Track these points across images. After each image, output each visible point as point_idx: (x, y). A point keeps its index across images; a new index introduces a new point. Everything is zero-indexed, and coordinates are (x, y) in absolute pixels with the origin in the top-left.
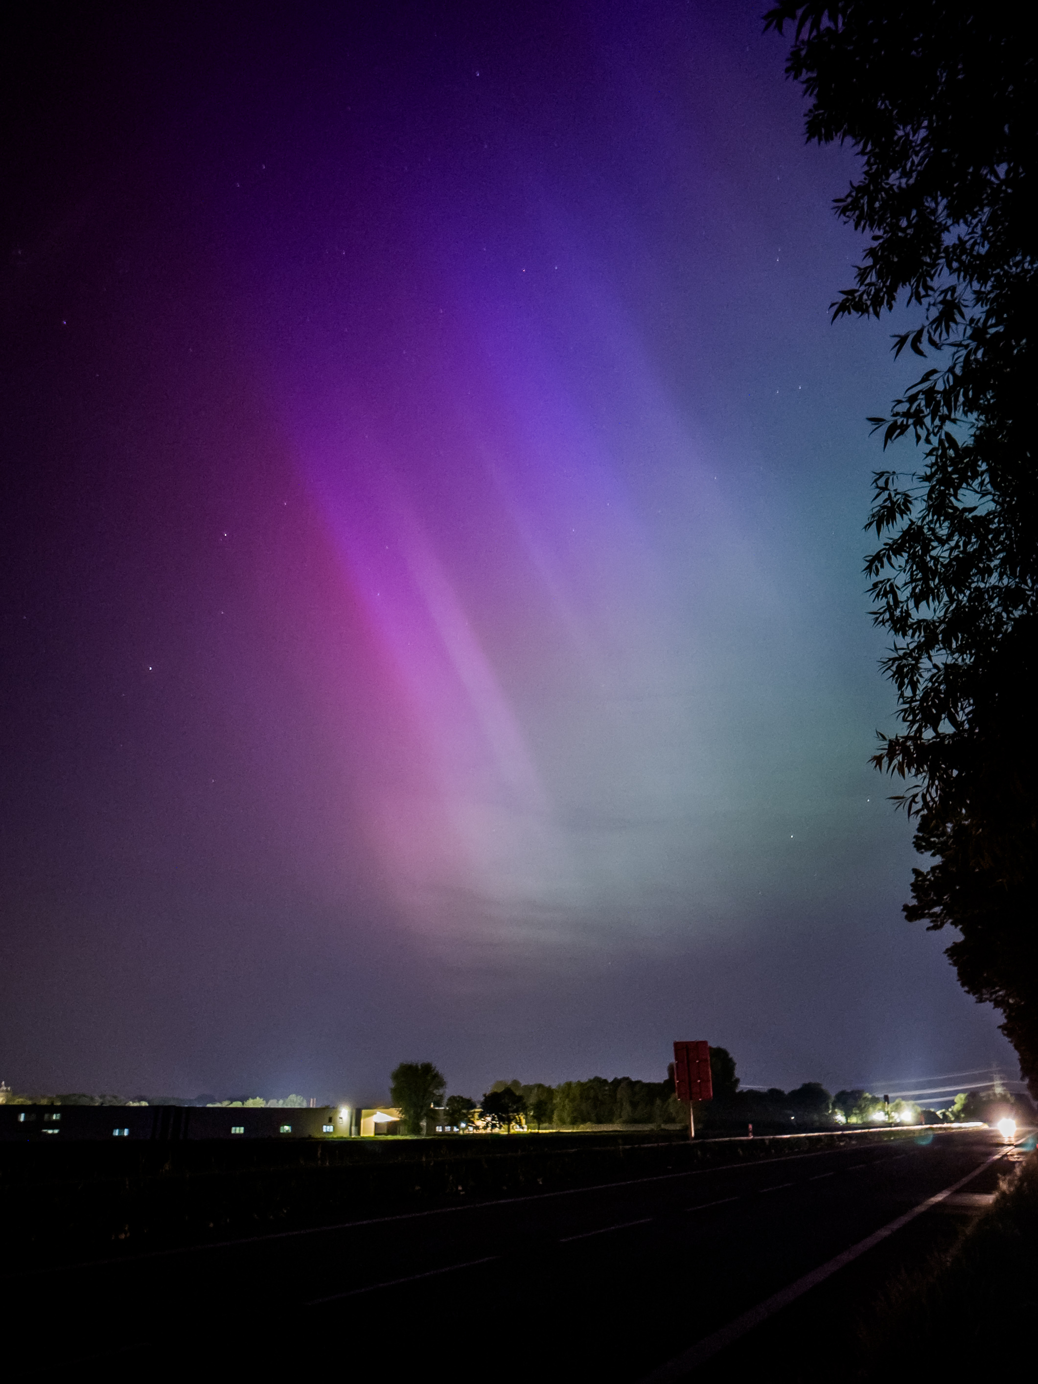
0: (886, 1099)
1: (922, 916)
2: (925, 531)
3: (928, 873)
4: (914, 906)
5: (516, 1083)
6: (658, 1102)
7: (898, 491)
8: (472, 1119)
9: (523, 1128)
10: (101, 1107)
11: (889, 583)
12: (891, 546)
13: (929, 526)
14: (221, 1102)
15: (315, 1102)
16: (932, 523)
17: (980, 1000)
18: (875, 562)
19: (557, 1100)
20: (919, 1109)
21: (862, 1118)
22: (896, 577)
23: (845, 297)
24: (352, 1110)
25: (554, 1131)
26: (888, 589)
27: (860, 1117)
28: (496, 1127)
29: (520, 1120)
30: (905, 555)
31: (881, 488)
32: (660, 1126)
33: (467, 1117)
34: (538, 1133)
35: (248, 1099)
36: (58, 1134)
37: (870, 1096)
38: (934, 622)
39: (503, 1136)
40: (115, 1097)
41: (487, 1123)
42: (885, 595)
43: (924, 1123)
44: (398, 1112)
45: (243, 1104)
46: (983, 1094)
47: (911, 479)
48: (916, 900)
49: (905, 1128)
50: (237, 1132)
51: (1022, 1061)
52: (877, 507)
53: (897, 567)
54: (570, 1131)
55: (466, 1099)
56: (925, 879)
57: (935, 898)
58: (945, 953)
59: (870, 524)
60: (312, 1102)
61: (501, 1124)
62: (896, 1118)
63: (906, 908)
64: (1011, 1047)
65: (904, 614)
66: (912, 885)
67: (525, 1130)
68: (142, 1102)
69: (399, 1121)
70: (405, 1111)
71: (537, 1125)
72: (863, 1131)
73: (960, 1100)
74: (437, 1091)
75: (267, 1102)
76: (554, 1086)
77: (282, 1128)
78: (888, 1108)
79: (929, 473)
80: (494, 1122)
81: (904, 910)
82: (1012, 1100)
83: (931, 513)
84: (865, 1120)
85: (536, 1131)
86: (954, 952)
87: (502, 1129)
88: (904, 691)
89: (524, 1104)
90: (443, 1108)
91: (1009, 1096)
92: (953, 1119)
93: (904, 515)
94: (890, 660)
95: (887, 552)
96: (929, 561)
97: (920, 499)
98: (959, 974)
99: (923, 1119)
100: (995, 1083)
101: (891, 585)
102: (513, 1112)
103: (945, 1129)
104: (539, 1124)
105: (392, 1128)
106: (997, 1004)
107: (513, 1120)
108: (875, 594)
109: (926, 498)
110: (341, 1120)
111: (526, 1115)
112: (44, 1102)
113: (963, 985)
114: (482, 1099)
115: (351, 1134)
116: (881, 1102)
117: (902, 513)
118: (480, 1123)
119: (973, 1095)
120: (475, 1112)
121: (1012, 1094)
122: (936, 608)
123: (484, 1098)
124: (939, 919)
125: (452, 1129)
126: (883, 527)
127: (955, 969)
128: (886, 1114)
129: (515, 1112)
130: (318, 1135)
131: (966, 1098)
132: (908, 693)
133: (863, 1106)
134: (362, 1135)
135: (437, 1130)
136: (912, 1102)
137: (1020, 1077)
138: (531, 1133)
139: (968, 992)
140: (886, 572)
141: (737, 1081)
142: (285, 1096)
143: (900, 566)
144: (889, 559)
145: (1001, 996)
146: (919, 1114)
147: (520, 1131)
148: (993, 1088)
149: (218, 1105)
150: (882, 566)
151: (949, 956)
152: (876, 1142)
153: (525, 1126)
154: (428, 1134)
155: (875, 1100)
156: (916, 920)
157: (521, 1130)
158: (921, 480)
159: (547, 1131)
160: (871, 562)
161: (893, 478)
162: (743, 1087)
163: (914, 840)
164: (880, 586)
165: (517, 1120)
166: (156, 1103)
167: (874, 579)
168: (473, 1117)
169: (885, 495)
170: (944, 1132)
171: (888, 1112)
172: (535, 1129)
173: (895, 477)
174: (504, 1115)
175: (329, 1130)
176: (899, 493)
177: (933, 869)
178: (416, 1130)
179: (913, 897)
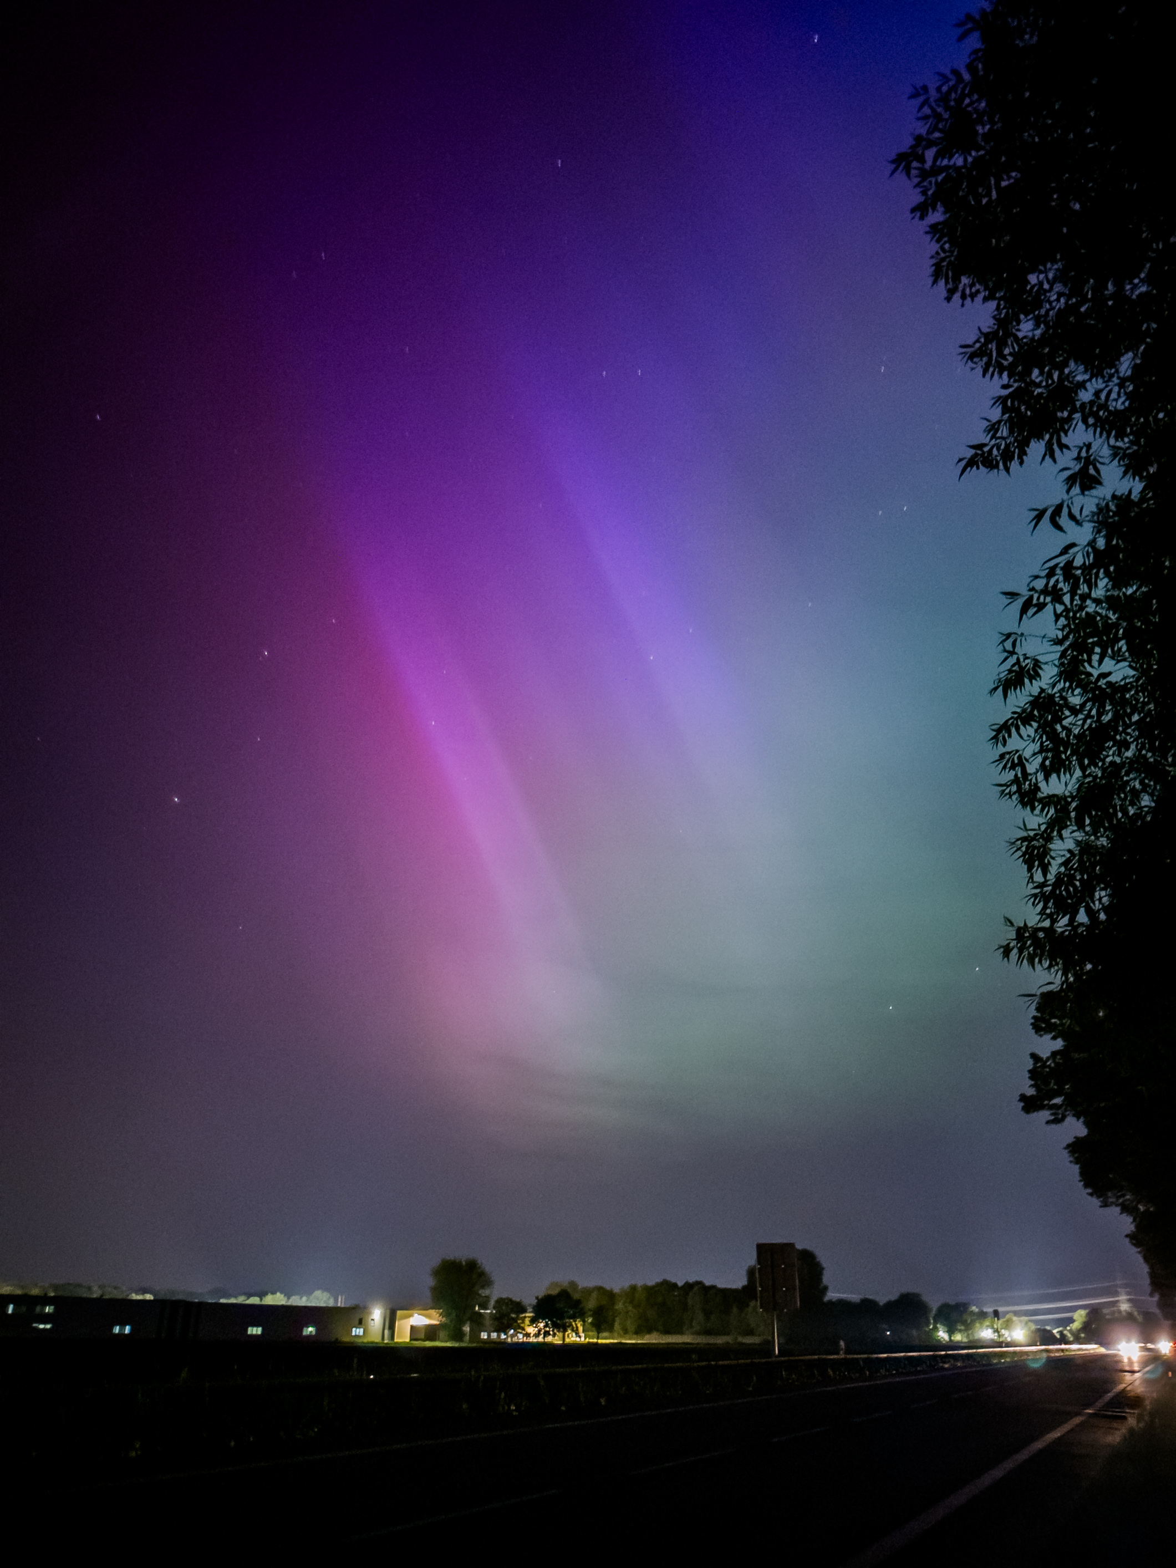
0: (996, 1314)
1: (1042, 1107)
2: (1057, 699)
3: (1048, 1059)
4: (1032, 1096)
5: (573, 1284)
6: (735, 1310)
7: (1027, 656)
8: (522, 1325)
9: (580, 1337)
10: (100, 1300)
11: (1018, 754)
12: (1020, 714)
13: (1061, 695)
14: (236, 1297)
15: (343, 1301)
16: (1064, 691)
17: (1105, 1205)
18: (1002, 732)
19: (619, 1306)
20: (1033, 1327)
21: (968, 1335)
22: (1025, 748)
23: (973, 452)
24: (386, 1309)
25: (616, 1341)
26: (1016, 761)
27: (966, 1334)
28: (550, 1334)
29: (577, 1327)
30: (1035, 725)
31: (1008, 652)
32: (736, 1339)
33: (516, 1322)
34: (597, 1344)
35: (267, 1294)
36: (50, 1329)
37: (977, 1310)
38: (1066, 797)
39: (557, 1345)
40: (116, 1288)
41: (539, 1331)
42: (1013, 767)
43: (1038, 1344)
44: (438, 1315)
45: (261, 1300)
46: (1105, 1311)
47: (1041, 641)
48: (1034, 1089)
49: (1018, 1349)
50: (254, 1332)
51: (1153, 1275)
52: (1004, 672)
53: (1025, 737)
54: (633, 1342)
55: (515, 1302)
56: (1044, 1066)
57: (1056, 1087)
58: (1065, 1148)
59: (995, 689)
60: (340, 1300)
61: (555, 1331)
62: (1006, 1336)
63: (1023, 1098)
64: (1140, 1258)
65: (1033, 788)
66: (1030, 1071)
67: (582, 1340)
68: (146, 1295)
69: (439, 1324)
70: (446, 1314)
71: (595, 1333)
72: (970, 1351)
73: (1080, 1317)
74: (483, 1291)
75: (289, 1298)
76: (616, 1290)
77: (305, 1329)
78: (998, 1324)
79: (1060, 637)
80: (547, 1329)
81: (1020, 1100)
82: (1140, 1318)
83: (1062, 681)
84: (971, 1338)
85: (595, 1340)
86: (1076, 1148)
87: (556, 1338)
88: (1034, 874)
89: (582, 1309)
90: (489, 1311)
91: (1136, 1313)
92: (1071, 1339)
93: (1034, 681)
94: (1018, 840)
95: (1015, 722)
96: (1060, 732)
97: (1050, 663)
98: (1082, 1174)
99: (1038, 1339)
100: (1120, 1298)
101: (1020, 757)
102: (570, 1318)
103: (1062, 1350)
104: (598, 1333)
105: (431, 1332)
106: (1125, 1209)
107: (569, 1327)
108: (1001, 766)
109: (1056, 662)
110: (372, 1322)
111: (584, 1321)
112: (35, 1292)
113: (1086, 1186)
114: (535, 1302)
115: (383, 1338)
116: (990, 1318)
117: (1031, 678)
118: (531, 1330)
119: (1094, 1313)
120: (525, 1317)
121: (1139, 1313)
122: (1068, 781)
123: (536, 1301)
124: (1060, 1111)
125: (499, 1336)
126: (1011, 692)
127: (1076, 1168)
128: (994, 1332)
129: (571, 1318)
130: (346, 1339)
131: (1088, 1314)
132: (1039, 877)
133: (969, 1322)
134: (395, 1341)
135: (482, 1337)
136: (1024, 1318)
137: (1149, 1292)
138: (589, 1343)
139: (1091, 1194)
140: (1014, 743)
141: (826, 1288)
142: (309, 1293)
143: (1029, 736)
144: (1018, 729)
145: (1129, 1200)
146: (1032, 1332)
147: (576, 1341)
148: (1118, 1304)
149: (233, 1301)
150: (1010, 736)
151: (1070, 1152)
152: (984, 1365)
153: (582, 1335)
154: (471, 1341)
155: (982, 1315)
156: (1034, 1111)
157: (578, 1339)
158: (1052, 643)
159: (608, 1341)
160: (999, 731)
161: (1021, 640)
162: (832, 1295)
163: (1033, 1021)
164: (1007, 756)
165: (573, 1328)
166: (161, 1297)
167: (1002, 750)
168: (523, 1322)
169: (1012, 660)
170: (1062, 1354)
171: (997, 1329)
172: (593, 1339)
173: (1023, 639)
174: (558, 1321)
175: (359, 1333)
176: (1027, 658)
177: (1054, 1054)
178: (458, 1335)
179: (1031, 1086)
